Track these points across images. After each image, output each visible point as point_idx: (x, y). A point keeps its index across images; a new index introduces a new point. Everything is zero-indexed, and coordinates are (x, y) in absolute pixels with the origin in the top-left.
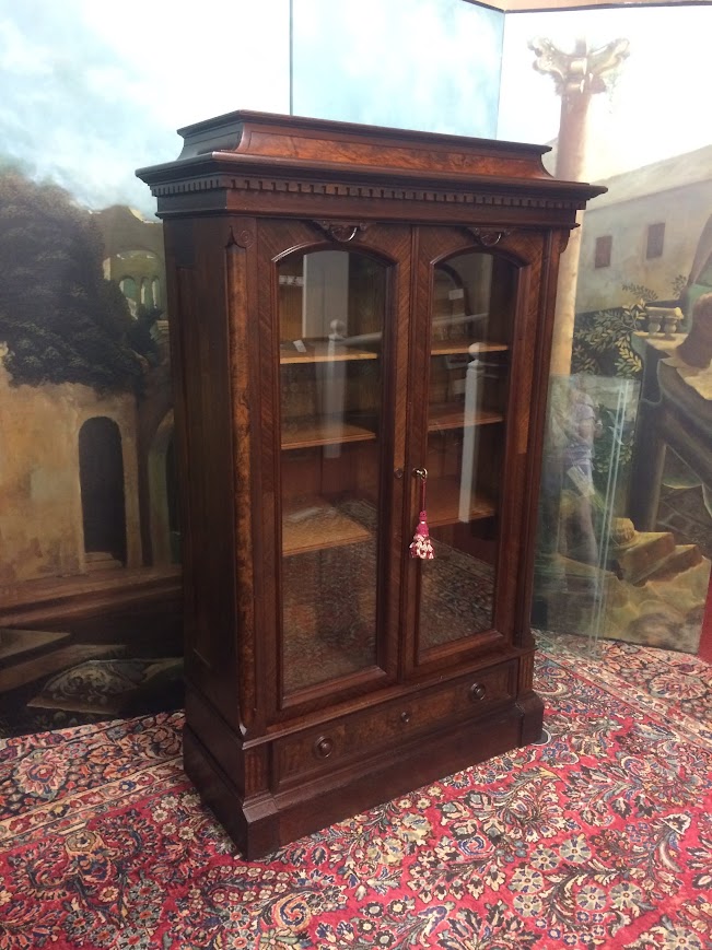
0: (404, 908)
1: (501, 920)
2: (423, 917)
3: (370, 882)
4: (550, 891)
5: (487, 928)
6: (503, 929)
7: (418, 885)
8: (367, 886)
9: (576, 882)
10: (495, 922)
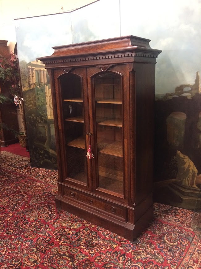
0: (48, 230)
1: (49, 246)
2: (46, 233)
3: (55, 224)
4: (62, 253)
5: (45, 244)
6: (46, 247)
7: (57, 230)
8: (54, 224)
9: (67, 258)
10: (47, 245)
